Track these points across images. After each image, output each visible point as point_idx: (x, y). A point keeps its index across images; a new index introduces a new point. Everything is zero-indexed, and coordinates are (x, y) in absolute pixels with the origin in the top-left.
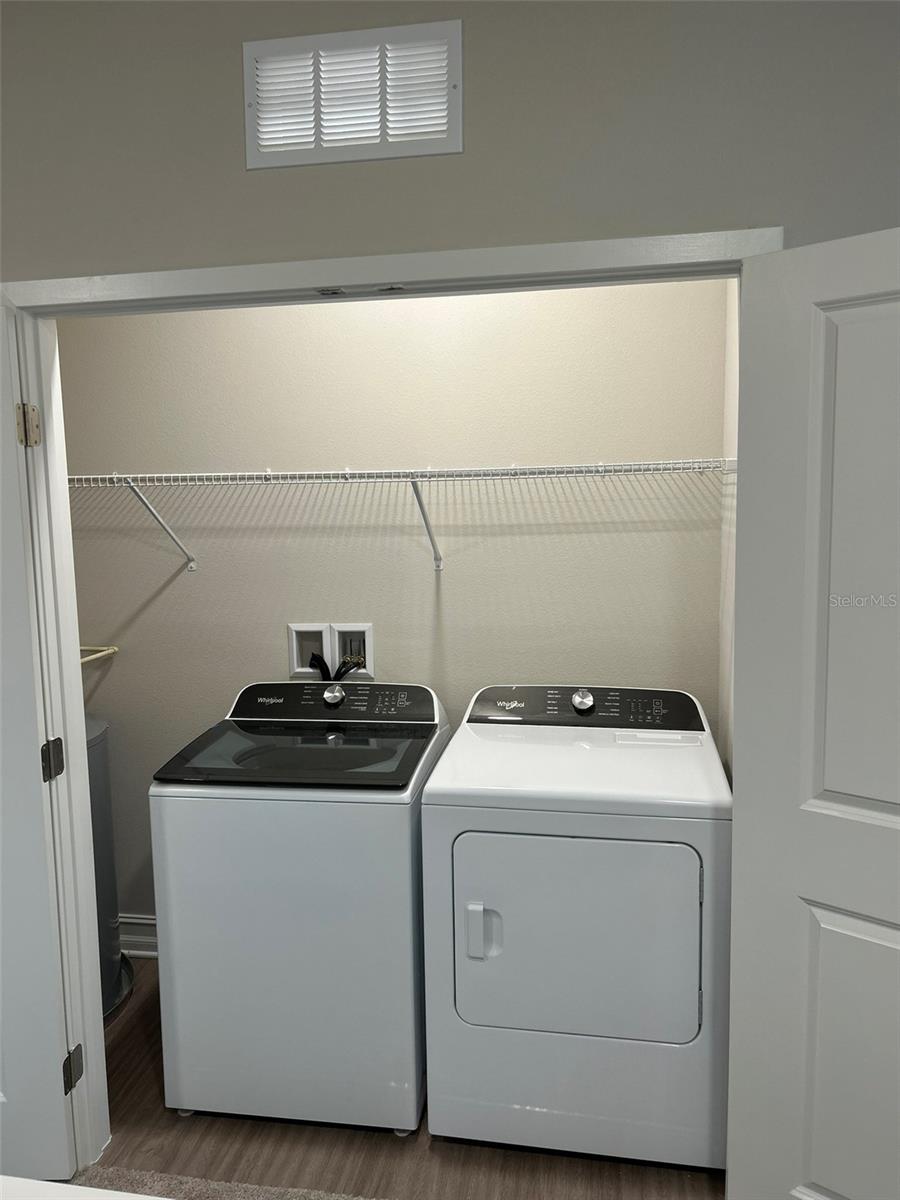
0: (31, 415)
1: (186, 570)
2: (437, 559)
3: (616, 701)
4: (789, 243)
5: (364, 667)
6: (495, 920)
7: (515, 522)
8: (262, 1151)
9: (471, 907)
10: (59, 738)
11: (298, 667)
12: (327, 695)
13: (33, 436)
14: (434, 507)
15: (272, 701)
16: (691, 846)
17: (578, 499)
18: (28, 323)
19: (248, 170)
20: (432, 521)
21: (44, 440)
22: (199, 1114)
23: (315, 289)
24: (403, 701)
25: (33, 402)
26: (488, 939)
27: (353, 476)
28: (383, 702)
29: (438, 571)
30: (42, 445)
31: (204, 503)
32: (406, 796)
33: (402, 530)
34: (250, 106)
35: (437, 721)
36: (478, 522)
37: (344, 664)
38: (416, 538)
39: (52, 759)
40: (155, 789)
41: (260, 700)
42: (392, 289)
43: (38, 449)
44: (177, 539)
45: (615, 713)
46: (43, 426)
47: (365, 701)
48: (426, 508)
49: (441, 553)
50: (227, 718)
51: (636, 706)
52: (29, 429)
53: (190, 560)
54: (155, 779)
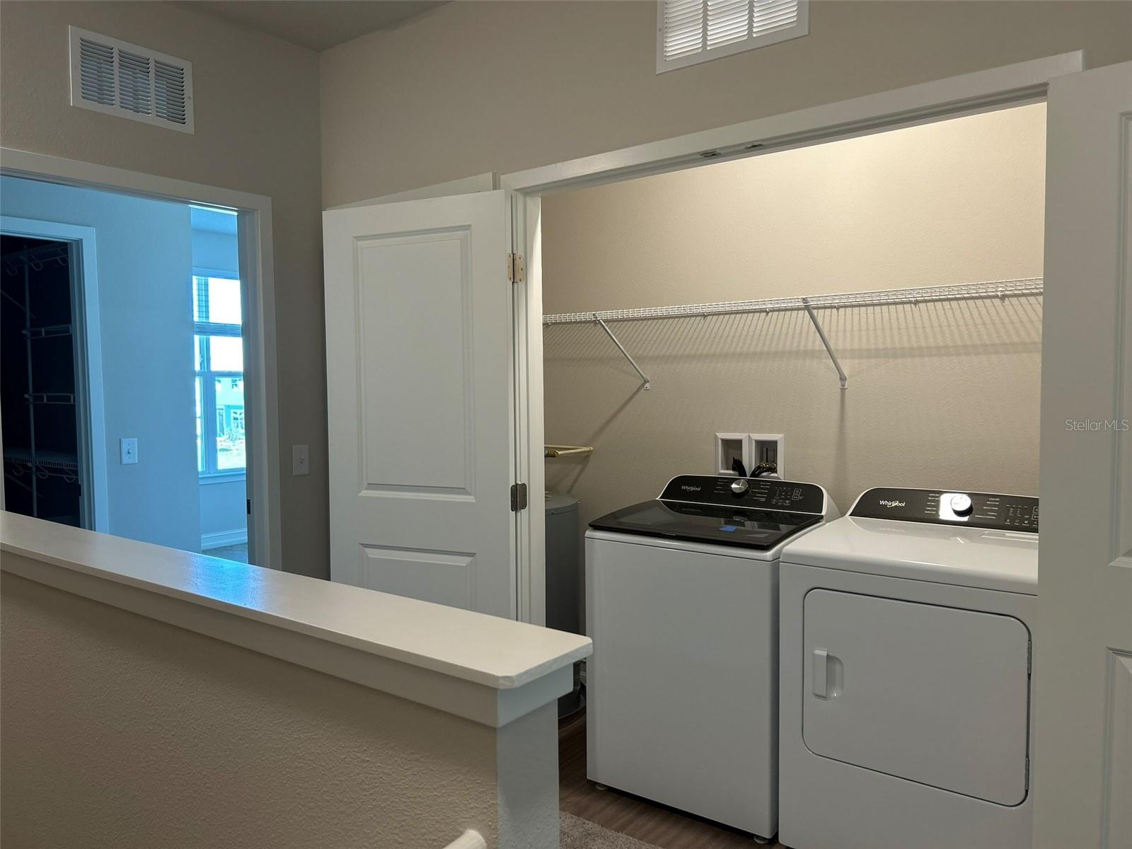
0: (517, 262)
1: (642, 390)
2: (843, 379)
3: (995, 506)
4: (1089, 64)
5: (776, 472)
6: (838, 667)
7: (915, 345)
8: (648, 823)
9: (817, 652)
10: (524, 484)
11: (722, 469)
12: (734, 486)
13: (518, 277)
14: (833, 334)
15: (692, 489)
16: (1021, 621)
17: (977, 322)
18: (520, 198)
19: (657, 75)
20: (832, 346)
21: (525, 279)
22: (611, 790)
23: (699, 153)
24: (797, 496)
25: (520, 252)
26: (830, 681)
27: (773, 310)
28: (780, 495)
29: (843, 390)
30: (524, 282)
31: (658, 337)
32: (769, 554)
33: (812, 354)
34: (660, 30)
35: (823, 513)
36: (881, 346)
37: (759, 468)
38: (824, 361)
39: (519, 497)
40: (589, 533)
41: (683, 487)
42: (754, 146)
43: (521, 285)
44: (634, 363)
45: (991, 516)
46: (526, 270)
47: (765, 493)
48: (826, 334)
49: (846, 373)
50: (657, 499)
51: (1015, 513)
52: (517, 272)
53: (646, 382)
54: (590, 525)
